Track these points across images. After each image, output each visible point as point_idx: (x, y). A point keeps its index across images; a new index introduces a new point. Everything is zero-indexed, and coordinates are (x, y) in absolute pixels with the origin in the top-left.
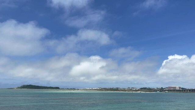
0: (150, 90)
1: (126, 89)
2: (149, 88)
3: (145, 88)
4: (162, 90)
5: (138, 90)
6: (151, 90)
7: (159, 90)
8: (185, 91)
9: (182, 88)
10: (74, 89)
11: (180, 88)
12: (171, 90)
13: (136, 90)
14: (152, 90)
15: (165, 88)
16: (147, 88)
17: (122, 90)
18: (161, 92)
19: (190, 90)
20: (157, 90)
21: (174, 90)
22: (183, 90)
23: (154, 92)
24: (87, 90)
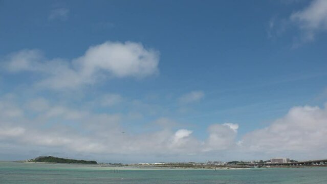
0: (243, 164)
1: (205, 164)
2: (242, 162)
3: (235, 162)
4: (261, 164)
5: (224, 166)
6: (245, 164)
7: (256, 165)
8: (295, 164)
9: (292, 161)
10: (120, 165)
11: (288, 160)
12: (275, 165)
13: (221, 166)
14: (247, 164)
15: (265, 162)
16: (238, 162)
17: (199, 166)
18: (260, 167)
19: (302, 163)
20: (253, 165)
21: (280, 164)
22: (293, 164)
23: (249, 168)
24: (141, 166)
